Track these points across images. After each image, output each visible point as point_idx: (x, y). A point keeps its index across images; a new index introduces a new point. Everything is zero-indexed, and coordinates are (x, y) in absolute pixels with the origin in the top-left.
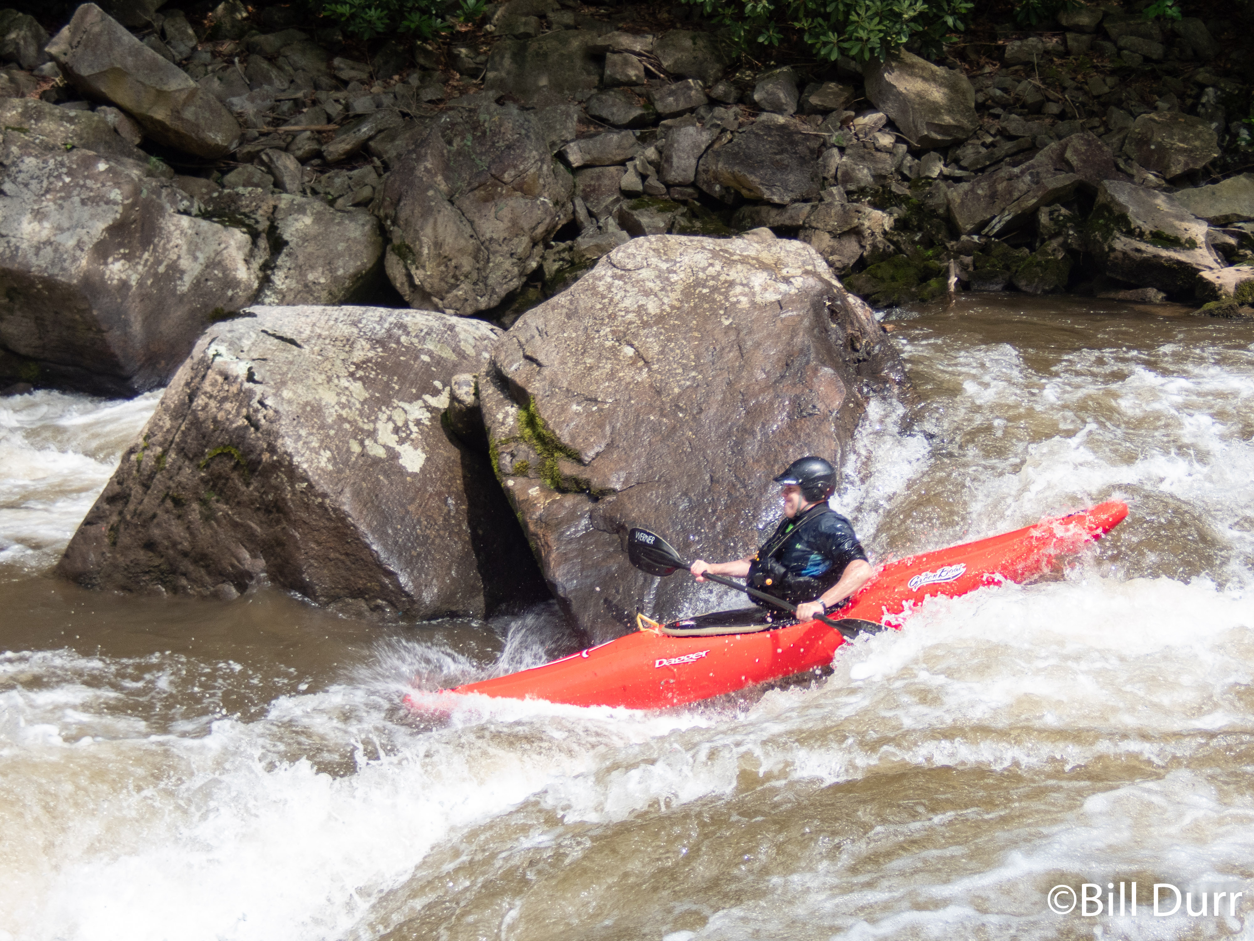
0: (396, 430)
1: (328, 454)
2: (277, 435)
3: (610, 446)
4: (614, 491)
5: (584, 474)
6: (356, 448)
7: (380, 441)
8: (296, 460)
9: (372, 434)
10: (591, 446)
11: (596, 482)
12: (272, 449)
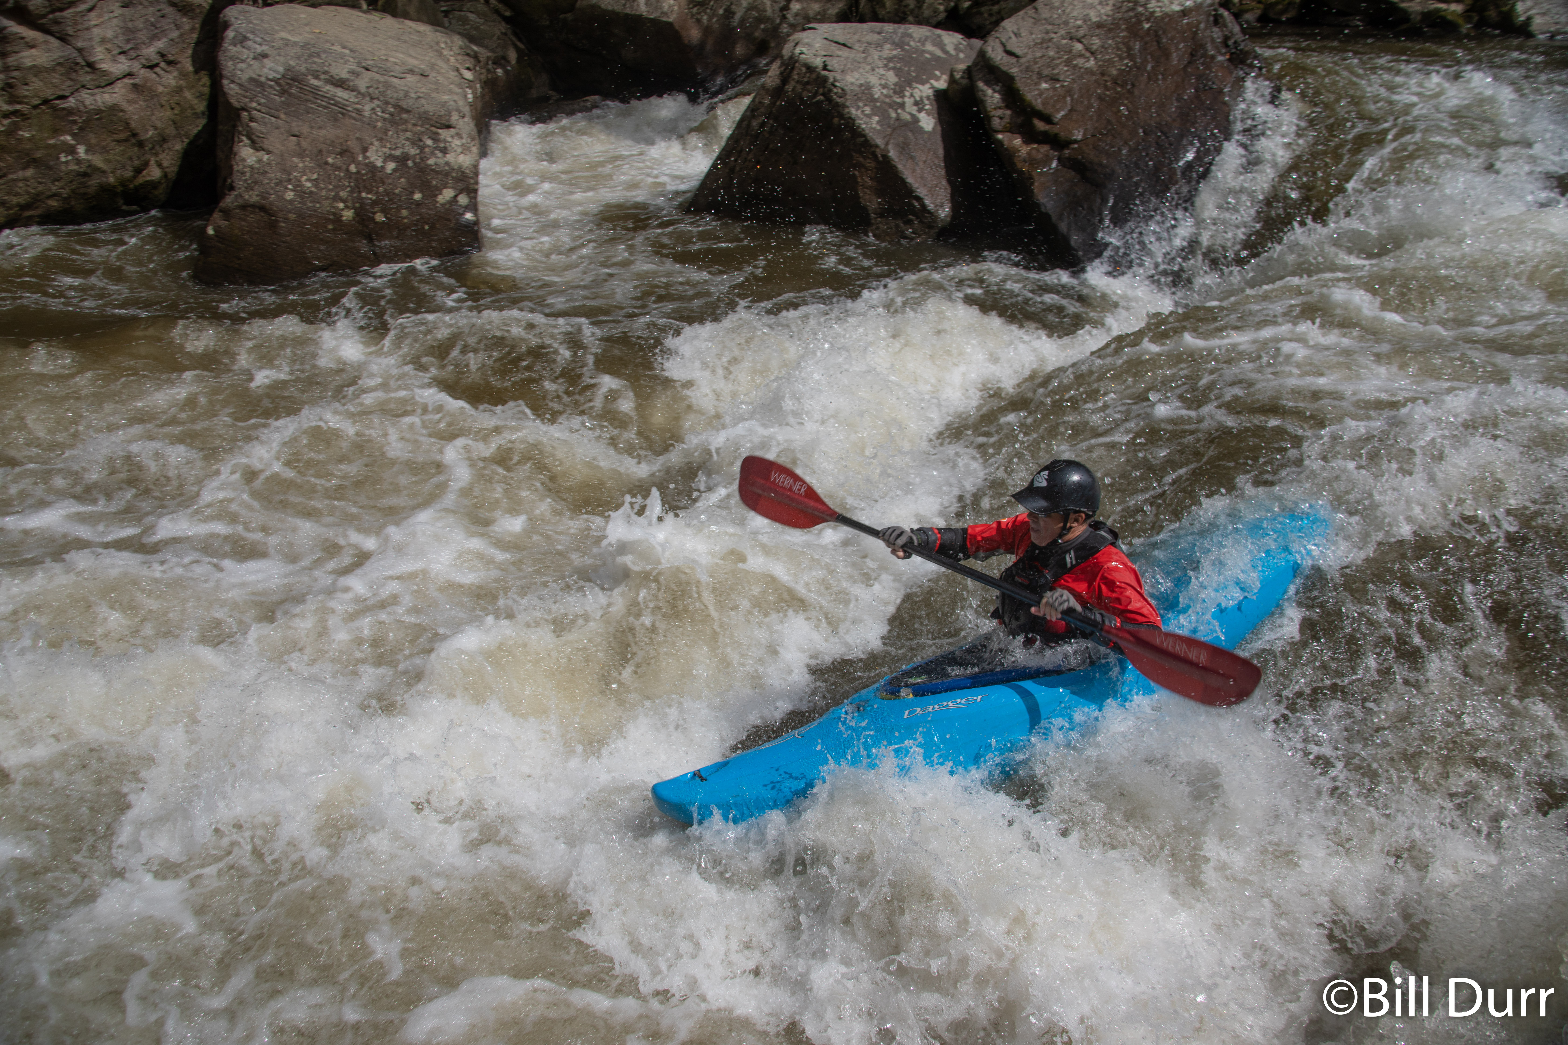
0: (916, 103)
1: (877, 118)
2: (844, 106)
3: (1071, 111)
4: (1076, 142)
5: (1055, 129)
6: (894, 115)
7: (908, 109)
8: (858, 122)
9: (902, 105)
10: (1058, 111)
11: (1062, 134)
12: (841, 116)
